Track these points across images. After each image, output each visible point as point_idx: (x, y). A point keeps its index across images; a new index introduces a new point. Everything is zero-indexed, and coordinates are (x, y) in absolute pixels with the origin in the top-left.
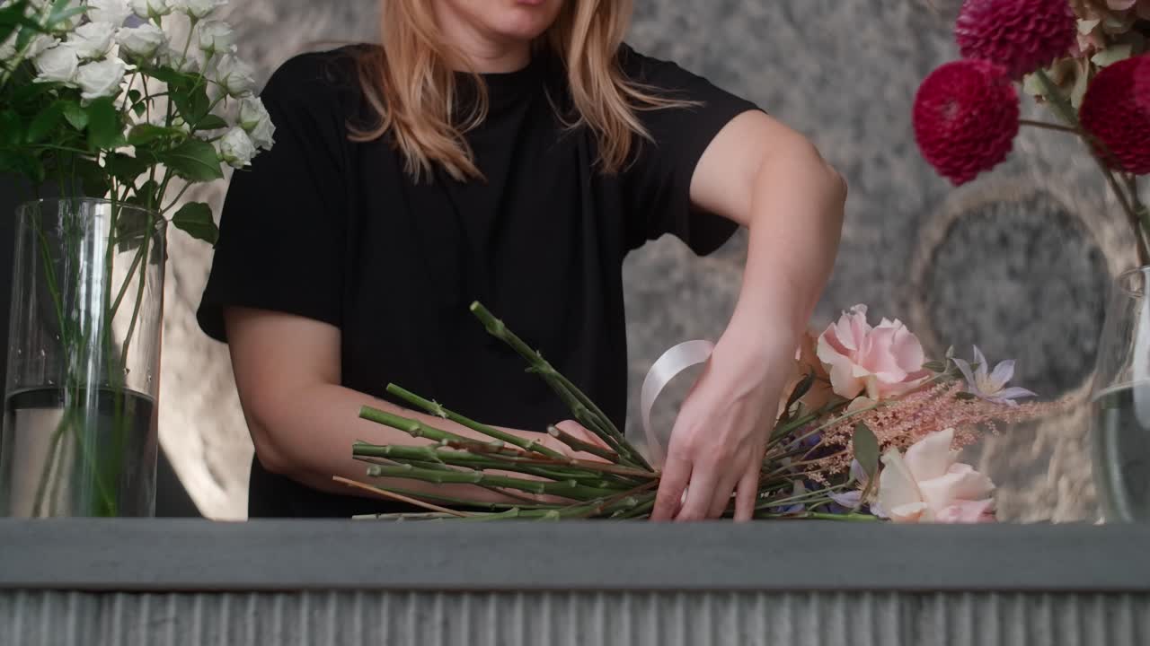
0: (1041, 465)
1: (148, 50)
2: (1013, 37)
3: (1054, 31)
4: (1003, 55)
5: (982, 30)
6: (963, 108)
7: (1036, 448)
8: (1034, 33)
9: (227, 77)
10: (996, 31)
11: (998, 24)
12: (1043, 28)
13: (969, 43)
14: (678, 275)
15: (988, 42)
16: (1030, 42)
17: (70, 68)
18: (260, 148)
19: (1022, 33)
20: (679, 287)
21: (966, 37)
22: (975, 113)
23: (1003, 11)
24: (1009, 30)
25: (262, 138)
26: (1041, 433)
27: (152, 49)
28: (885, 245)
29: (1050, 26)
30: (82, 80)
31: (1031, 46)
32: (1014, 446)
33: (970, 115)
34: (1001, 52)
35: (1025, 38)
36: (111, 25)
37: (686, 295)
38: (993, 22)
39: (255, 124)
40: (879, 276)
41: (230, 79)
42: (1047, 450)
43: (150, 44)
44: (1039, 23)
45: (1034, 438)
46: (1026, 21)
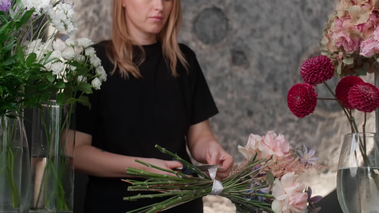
0: (336, 131)
1: (71, 59)
2: (316, 75)
3: (328, 73)
4: (314, 80)
5: (308, 72)
6: (301, 99)
7: (334, 126)
8: (322, 74)
9: (94, 62)
10: (311, 73)
11: (312, 71)
12: (325, 73)
13: (304, 75)
14: (226, 71)
15: (309, 76)
16: (321, 77)
17: (49, 66)
18: (103, 80)
19: (319, 74)
20: (227, 75)
21: (303, 74)
22: (304, 100)
23: (314, 68)
24: (315, 73)
25: (103, 78)
26: (336, 121)
27: (72, 58)
28: (290, 63)
29: (327, 72)
30: (52, 69)
31: (321, 78)
32: (327, 125)
33: (303, 101)
34: (313, 79)
35: (320, 75)
36: (60, 51)
37: (229, 78)
38: (311, 71)
39: (101, 75)
40: (288, 72)
41: (94, 64)
42: (338, 126)
43: (71, 57)
44: (323, 71)
45: (334, 122)
46: (320, 71)
